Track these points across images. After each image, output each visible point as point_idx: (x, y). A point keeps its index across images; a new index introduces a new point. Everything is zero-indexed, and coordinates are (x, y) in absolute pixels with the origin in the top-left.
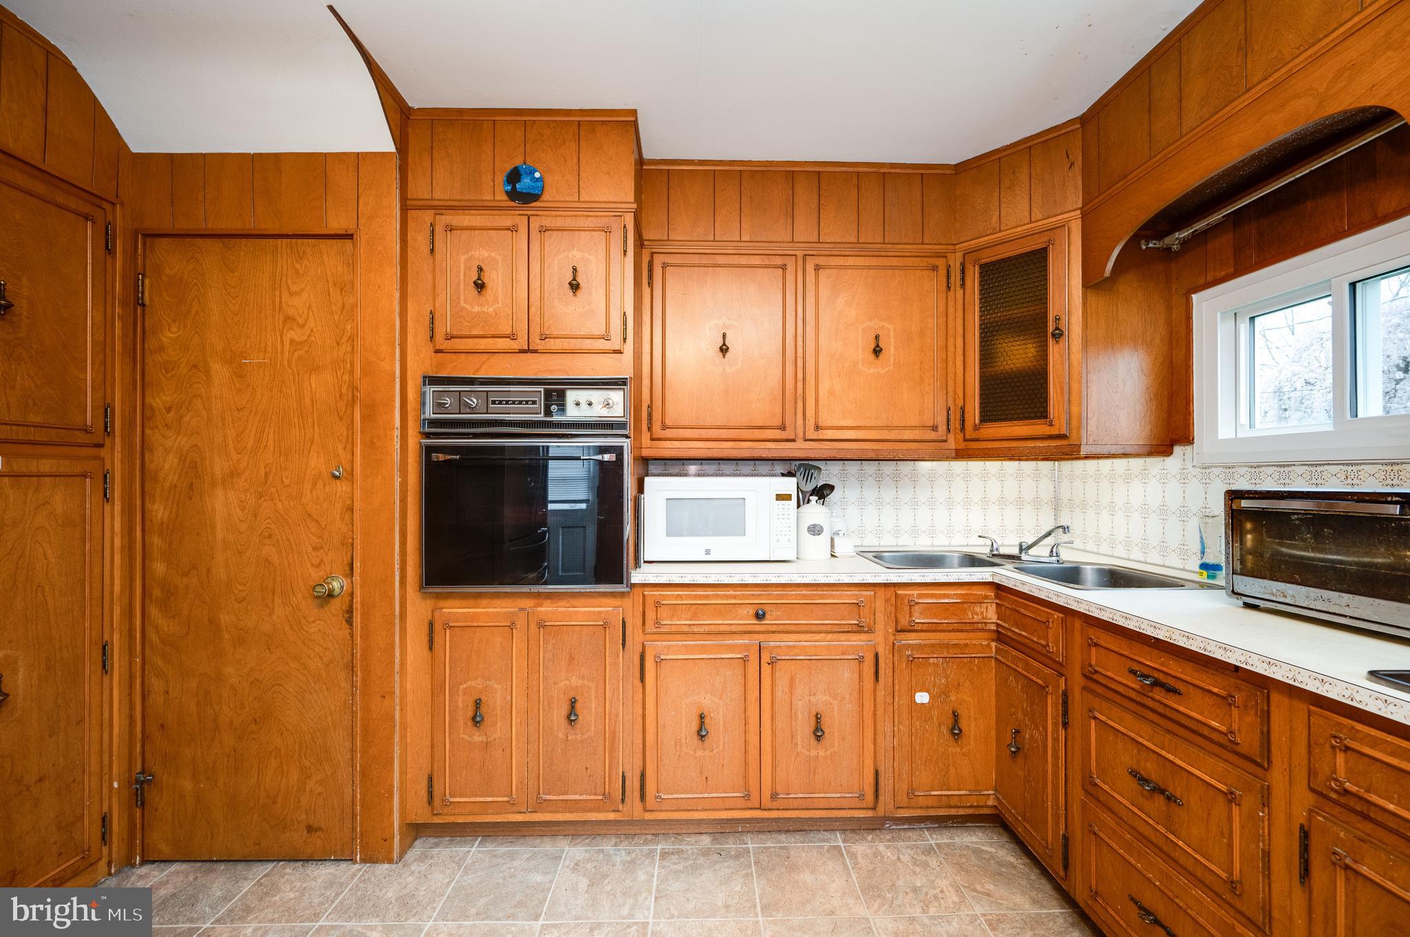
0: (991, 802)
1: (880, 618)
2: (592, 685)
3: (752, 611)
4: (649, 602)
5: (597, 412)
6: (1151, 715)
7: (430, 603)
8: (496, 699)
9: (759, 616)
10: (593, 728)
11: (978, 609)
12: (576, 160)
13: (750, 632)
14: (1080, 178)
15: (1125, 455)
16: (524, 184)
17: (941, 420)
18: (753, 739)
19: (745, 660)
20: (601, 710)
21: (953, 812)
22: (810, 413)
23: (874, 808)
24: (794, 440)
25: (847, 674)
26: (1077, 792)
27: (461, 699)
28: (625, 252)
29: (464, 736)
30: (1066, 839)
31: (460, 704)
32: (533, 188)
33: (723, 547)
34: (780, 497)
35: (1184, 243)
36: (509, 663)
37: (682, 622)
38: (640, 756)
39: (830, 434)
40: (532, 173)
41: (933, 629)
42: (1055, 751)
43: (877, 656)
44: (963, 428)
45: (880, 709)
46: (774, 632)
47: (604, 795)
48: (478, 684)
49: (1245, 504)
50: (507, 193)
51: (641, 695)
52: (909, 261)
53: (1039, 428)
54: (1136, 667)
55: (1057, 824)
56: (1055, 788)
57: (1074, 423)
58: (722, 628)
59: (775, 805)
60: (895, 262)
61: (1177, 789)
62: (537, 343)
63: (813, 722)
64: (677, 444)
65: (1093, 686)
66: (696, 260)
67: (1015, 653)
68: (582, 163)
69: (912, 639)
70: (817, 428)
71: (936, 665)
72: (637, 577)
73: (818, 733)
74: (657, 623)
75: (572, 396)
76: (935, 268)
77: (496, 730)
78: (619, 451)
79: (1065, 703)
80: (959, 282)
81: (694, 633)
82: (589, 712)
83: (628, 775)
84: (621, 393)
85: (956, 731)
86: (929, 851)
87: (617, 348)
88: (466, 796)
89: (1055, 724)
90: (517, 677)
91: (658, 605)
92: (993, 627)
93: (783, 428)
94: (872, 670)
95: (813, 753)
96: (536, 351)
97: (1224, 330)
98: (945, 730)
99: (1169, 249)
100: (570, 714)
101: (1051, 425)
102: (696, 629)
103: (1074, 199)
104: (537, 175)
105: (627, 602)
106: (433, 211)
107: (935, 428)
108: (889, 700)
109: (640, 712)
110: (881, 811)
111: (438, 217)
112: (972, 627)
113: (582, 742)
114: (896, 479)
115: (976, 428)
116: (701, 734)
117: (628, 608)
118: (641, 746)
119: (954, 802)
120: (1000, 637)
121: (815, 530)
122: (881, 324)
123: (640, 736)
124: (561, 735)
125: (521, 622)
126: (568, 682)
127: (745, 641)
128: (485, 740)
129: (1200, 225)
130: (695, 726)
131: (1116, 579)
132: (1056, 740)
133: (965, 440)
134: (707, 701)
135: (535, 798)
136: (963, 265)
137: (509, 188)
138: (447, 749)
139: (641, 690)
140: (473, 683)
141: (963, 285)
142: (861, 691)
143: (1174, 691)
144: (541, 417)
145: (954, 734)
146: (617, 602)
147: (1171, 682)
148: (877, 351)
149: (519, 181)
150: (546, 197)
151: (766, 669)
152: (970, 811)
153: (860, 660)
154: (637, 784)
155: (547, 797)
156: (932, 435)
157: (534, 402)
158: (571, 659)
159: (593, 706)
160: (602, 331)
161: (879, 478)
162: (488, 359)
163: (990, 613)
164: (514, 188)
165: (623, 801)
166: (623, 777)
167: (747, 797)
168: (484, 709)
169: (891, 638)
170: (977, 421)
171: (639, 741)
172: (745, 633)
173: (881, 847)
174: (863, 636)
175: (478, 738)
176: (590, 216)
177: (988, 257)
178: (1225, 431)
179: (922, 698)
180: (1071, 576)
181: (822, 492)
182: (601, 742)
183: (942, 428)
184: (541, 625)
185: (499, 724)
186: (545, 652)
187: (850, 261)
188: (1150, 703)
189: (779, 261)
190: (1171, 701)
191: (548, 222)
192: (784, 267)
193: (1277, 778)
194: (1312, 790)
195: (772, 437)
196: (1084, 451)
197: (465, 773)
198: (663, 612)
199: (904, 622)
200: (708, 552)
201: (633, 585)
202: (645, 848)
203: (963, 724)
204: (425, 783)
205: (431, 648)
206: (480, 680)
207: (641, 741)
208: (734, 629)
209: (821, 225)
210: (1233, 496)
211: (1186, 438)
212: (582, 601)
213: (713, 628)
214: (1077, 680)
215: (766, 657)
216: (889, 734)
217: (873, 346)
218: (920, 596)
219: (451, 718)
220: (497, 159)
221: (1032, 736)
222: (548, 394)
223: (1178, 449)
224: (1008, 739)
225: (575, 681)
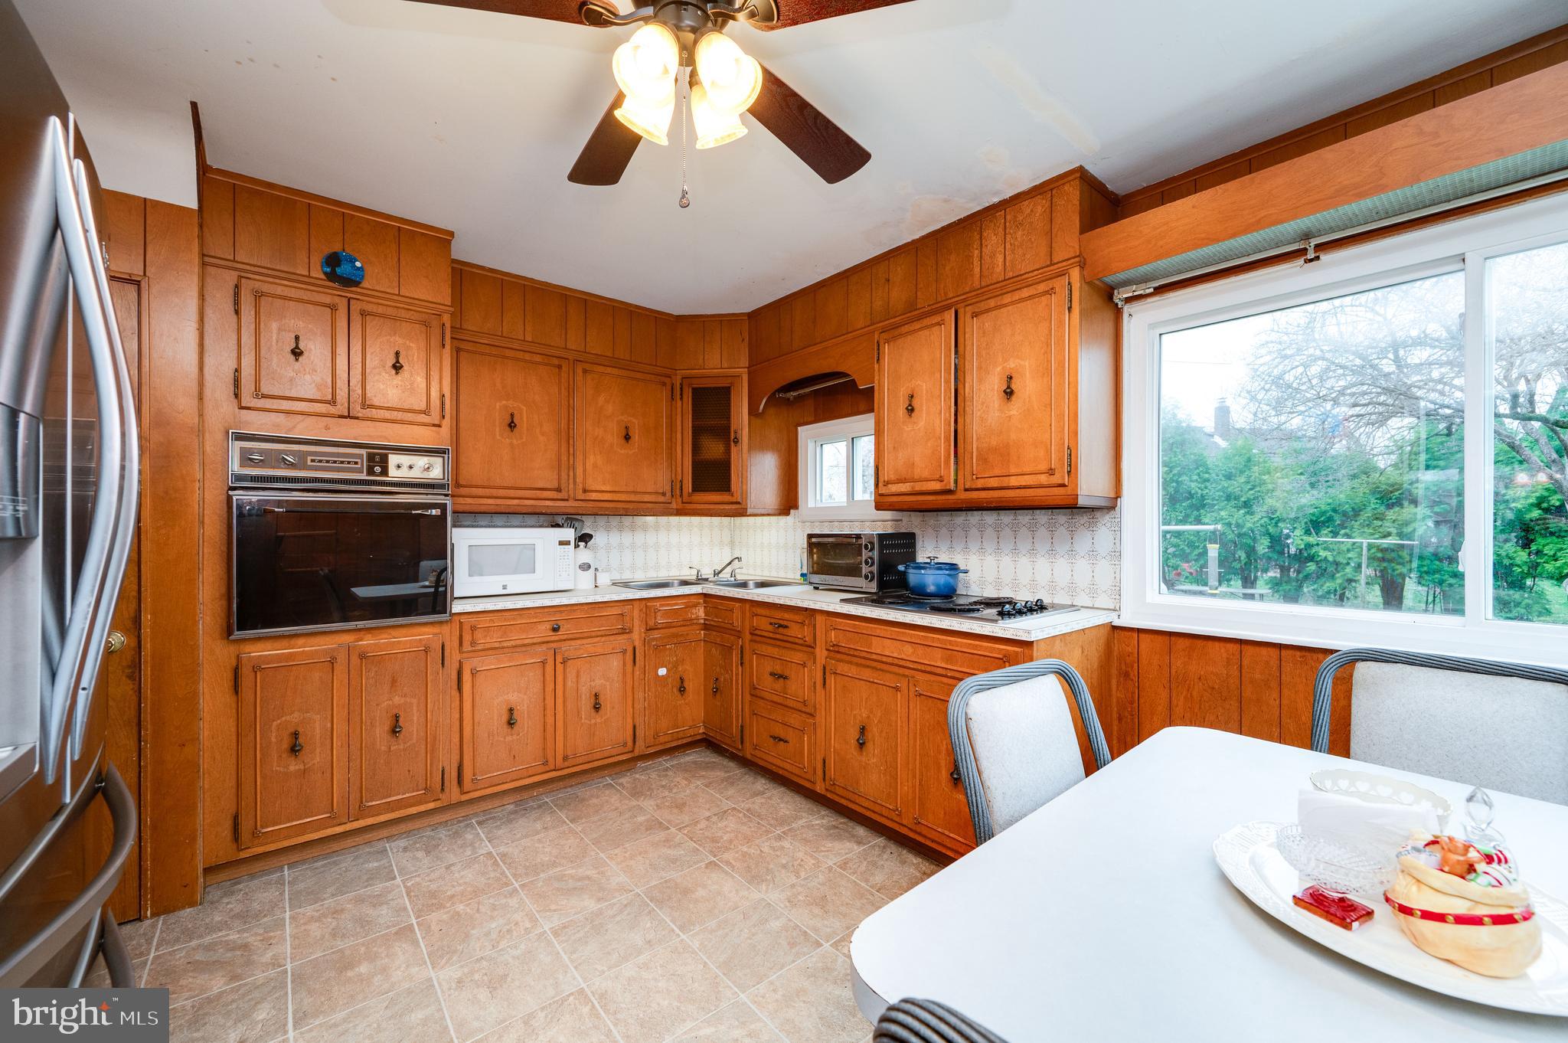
0: (701, 731)
1: (637, 622)
2: (415, 701)
3: (548, 626)
4: (467, 628)
5: (416, 474)
6: (778, 643)
7: (233, 649)
8: (316, 728)
9: (555, 630)
10: (415, 736)
11: (694, 611)
12: (396, 259)
13: (548, 642)
14: (747, 350)
15: (768, 515)
16: (343, 270)
17: (668, 488)
18: (550, 720)
19: (544, 663)
20: (423, 720)
21: (680, 742)
22: (579, 480)
23: (633, 751)
24: (567, 500)
25: (615, 663)
26: (748, 697)
27: (274, 734)
28: (444, 346)
29: (278, 768)
30: (742, 726)
31: (273, 740)
32: (354, 275)
33: (518, 583)
34: (561, 543)
35: (795, 397)
36: (329, 693)
37: (493, 640)
38: (458, 752)
39: (594, 496)
40: (352, 261)
41: (669, 626)
42: (737, 681)
43: (634, 648)
44: (681, 495)
45: (636, 684)
46: (564, 640)
47: (426, 789)
48: (295, 717)
49: (814, 540)
50: (326, 274)
51: (458, 703)
52: (648, 377)
53: (725, 497)
54: (773, 621)
55: (737, 720)
56: (737, 701)
57: (744, 496)
58: (527, 641)
59: (566, 764)
60: (638, 375)
61: (787, 673)
62: (357, 410)
63: (593, 700)
64: (469, 500)
65: (755, 638)
66: (487, 349)
67: (715, 633)
68: (403, 263)
69: (656, 634)
70: (585, 491)
71: (669, 649)
72: (457, 607)
73: (597, 708)
74: (473, 643)
75: (393, 459)
76: (664, 384)
77: (315, 757)
78: (443, 507)
79: (742, 652)
80: (679, 397)
81: (503, 648)
82: (412, 725)
83: (447, 769)
84: (441, 459)
85: (682, 690)
86: (667, 769)
87: (437, 422)
88: (280, 824)
89: (737, 666)
90: (338, 705)
91: (473, 629)
92: (702, 621)
93: (559, 490)
94: (632, 657)
95: (593, 721)
96: (357, 418)
97: (811, 445)
98: (675, 690)
99: (789, 399)
100: (396, 727)
101: (732, 495)
102: (505, 644)
103: (744, 361)
104: (358, 264)
105: (446, 629)
106: (237, 273)
107: (664, 494)
108: (642, 676)
109: (458, 716)
110: (636, 753)
111: (243, 280)
112: (689, 622)
113: (405, 750)
114: (633, 529)
115: (690, 495)
116: (511, 723)
117: (447, 634)
118: (458, 744)
119: (681, 735)
120: (706, 627)
121: (585, 567)
122: (630, 418)
123: (458, 736)
124: (383, 748)
125: (342, 658)
126: (390, 702)
127: (544, 647)
128: (302, 767)
129: (801, 392)
130: (505, 718)
131: (763, 585)
132: (737, 674)
133: (683, 503)
134: (513, 698)
135: (357, 807)
136: (681, 384)
137: (328, 270)
138: (258, 783)
139: (458, 699)
140: (288, 718)
141: (681, 399)
142: (624, 674)
143: (786, 627)
144: (364, 477)
145: (680, 691)
146: (436, 629)
147: (785, 623)
148: (627, 438)
149: (339, 265)
150: (363, 285)
151: (560, 667)
152: (690, 740)
153: (624, 652)
154: (454, 774)
155: (370, 804)
156: (661, 499)
157: (356, 463)
158: (394, 681)
159: (415, 718)
160: (423, 406)
161: (621, 529)
162: (303, 420)
163: (700, 612)
164: (333, 272)
165: (443, 789)
166: (443, 771)
167: (546, 763)
168: (301, 740)
169: (643, 635)
170: (690, 491)
171: (456, 740)
172: (544, 643)
173: (637, 776)
174: (625, 636)
175: (294, 766)
176: (411, 310)
177: (697, 384)
178: (811, 504)
179: (662, 672)
180: (744, 585)
181: (585, 538)
182: (423, 747)
183: (669, 494)
184: (362, 656)
185: (318, 750)
186: (367, 679)
187: (609, 370)
188: (778, 636)
189: (556, 361)
190: (785, 631)
191: (369, 308)
192: (560, 367)
193: (818, 650)
194: (827, 650)
195: (551, 497)
196: (749, 511)
197: (278, 802)
198: (478, 634)
199: (651, 623)
200: (505, 587)
201: (452, 615)
202: (462, 824)
203: (686, 684)
204: (228, 824)
205: (236, 692)
206: (296, 714)
207: (458, 739)
208: (535, 641)
209: (588, 340)
210: (810, 536)
211: (796, 507)
212: (404, 631)
213: (519, 642)
214: (748, 637)
215: (559, 659)
216: (642, 700)
217: (624, 434)
218: (662, 605)
219: (262, 754)
220: (313, 240)
221: (725, 679)
222: (371, 458)
223: (792, 511)
224: (712, 685)
225: (397, 700)
